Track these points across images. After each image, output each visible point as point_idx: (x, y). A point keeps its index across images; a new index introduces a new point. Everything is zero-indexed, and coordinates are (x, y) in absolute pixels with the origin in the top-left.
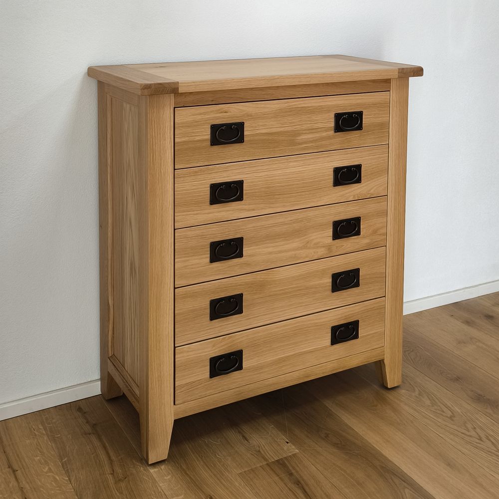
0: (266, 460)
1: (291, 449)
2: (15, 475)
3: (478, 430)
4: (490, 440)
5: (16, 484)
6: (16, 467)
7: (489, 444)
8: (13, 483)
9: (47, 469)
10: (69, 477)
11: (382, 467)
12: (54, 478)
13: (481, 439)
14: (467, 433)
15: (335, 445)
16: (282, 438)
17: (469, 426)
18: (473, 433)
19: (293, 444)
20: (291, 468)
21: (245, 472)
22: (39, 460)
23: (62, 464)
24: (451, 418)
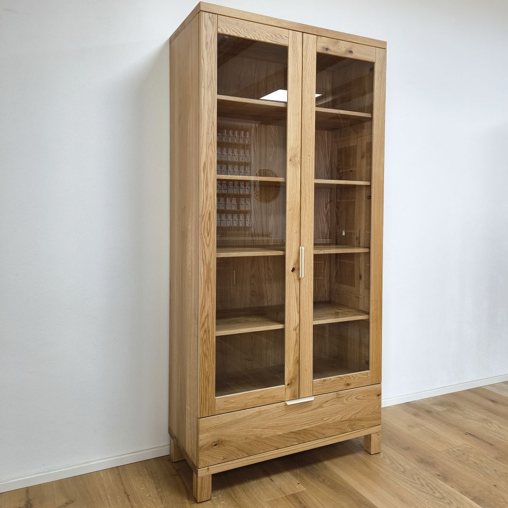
0: (284, 493)
1: (300, 488)
2: (128, 498)
3: (421, 480)
4: (429, 486)
5: (128, 503)
6: (129, 494)
7: (428, 488)
8: (127, 503)
9: (148, 494)
10: (161, 500)
11: (359, 500)
12: (153, 501)
13: (422, 485)
14: (414, 481)
15: (329, 486)
16: (295, 481)
17: (415, 477)
18: (417, 482)
19: (302, 485)
20: (300, 499)
21: (271, 500)
22: (144, 490)
23: (158, 493)
24: (403, 472)
